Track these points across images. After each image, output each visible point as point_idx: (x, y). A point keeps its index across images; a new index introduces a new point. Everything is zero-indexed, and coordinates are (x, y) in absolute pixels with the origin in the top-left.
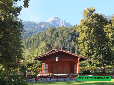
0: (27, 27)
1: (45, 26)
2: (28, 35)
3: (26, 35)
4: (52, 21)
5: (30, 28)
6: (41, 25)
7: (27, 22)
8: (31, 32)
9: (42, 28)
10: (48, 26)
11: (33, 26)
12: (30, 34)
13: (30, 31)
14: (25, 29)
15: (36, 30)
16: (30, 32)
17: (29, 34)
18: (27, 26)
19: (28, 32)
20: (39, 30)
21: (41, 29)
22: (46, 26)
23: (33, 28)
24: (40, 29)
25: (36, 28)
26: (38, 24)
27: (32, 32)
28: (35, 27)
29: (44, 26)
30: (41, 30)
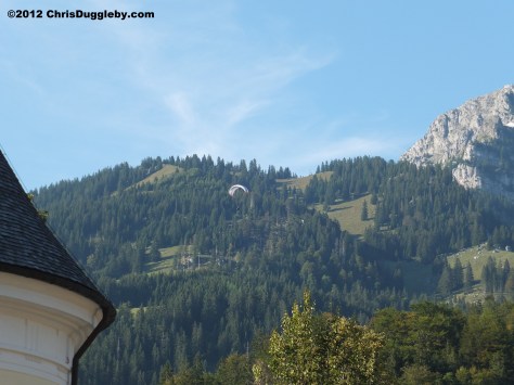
0: (167, 243)
1: (385, 221)
2: (165, 339)
3: (148, 350)
4: (478, 146)
5: (207, 247)
6: (347, 198)
7: (169, 171)
8: (210, 298)
9: (351, 239)
10: (418, 215)
11: (242, 222)
12: (189, 334)
13: (197, 288)
14: (144, 258)
15: (273, 267)
16: (197, 306)
17: (184, 325)
18: (172, 231)
19: (176, 300)
20: (306, 266)
21: (334, 256)
22: (401, 217)
23: (241, 243)
24: (326, 256)
25: (271, 249)
26: (303, 188)
27: (223, 302)
28: (263, 233)
29: (372, 209)
30: (333, 271)
